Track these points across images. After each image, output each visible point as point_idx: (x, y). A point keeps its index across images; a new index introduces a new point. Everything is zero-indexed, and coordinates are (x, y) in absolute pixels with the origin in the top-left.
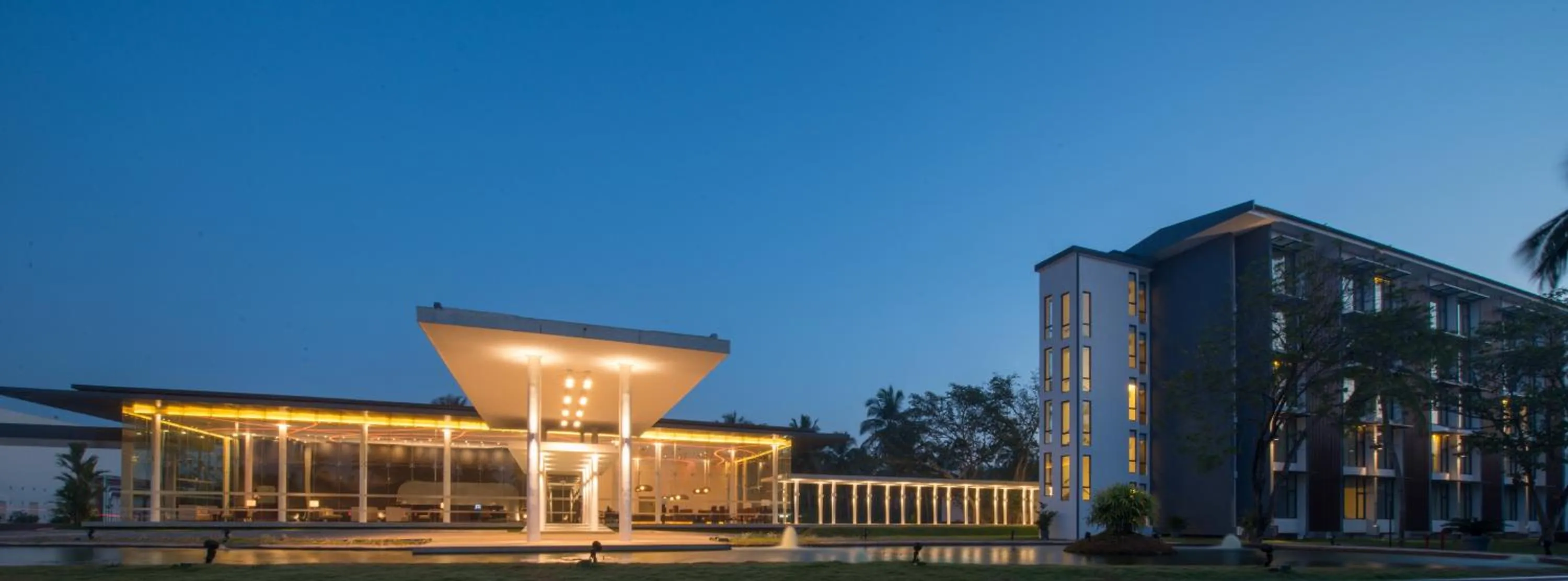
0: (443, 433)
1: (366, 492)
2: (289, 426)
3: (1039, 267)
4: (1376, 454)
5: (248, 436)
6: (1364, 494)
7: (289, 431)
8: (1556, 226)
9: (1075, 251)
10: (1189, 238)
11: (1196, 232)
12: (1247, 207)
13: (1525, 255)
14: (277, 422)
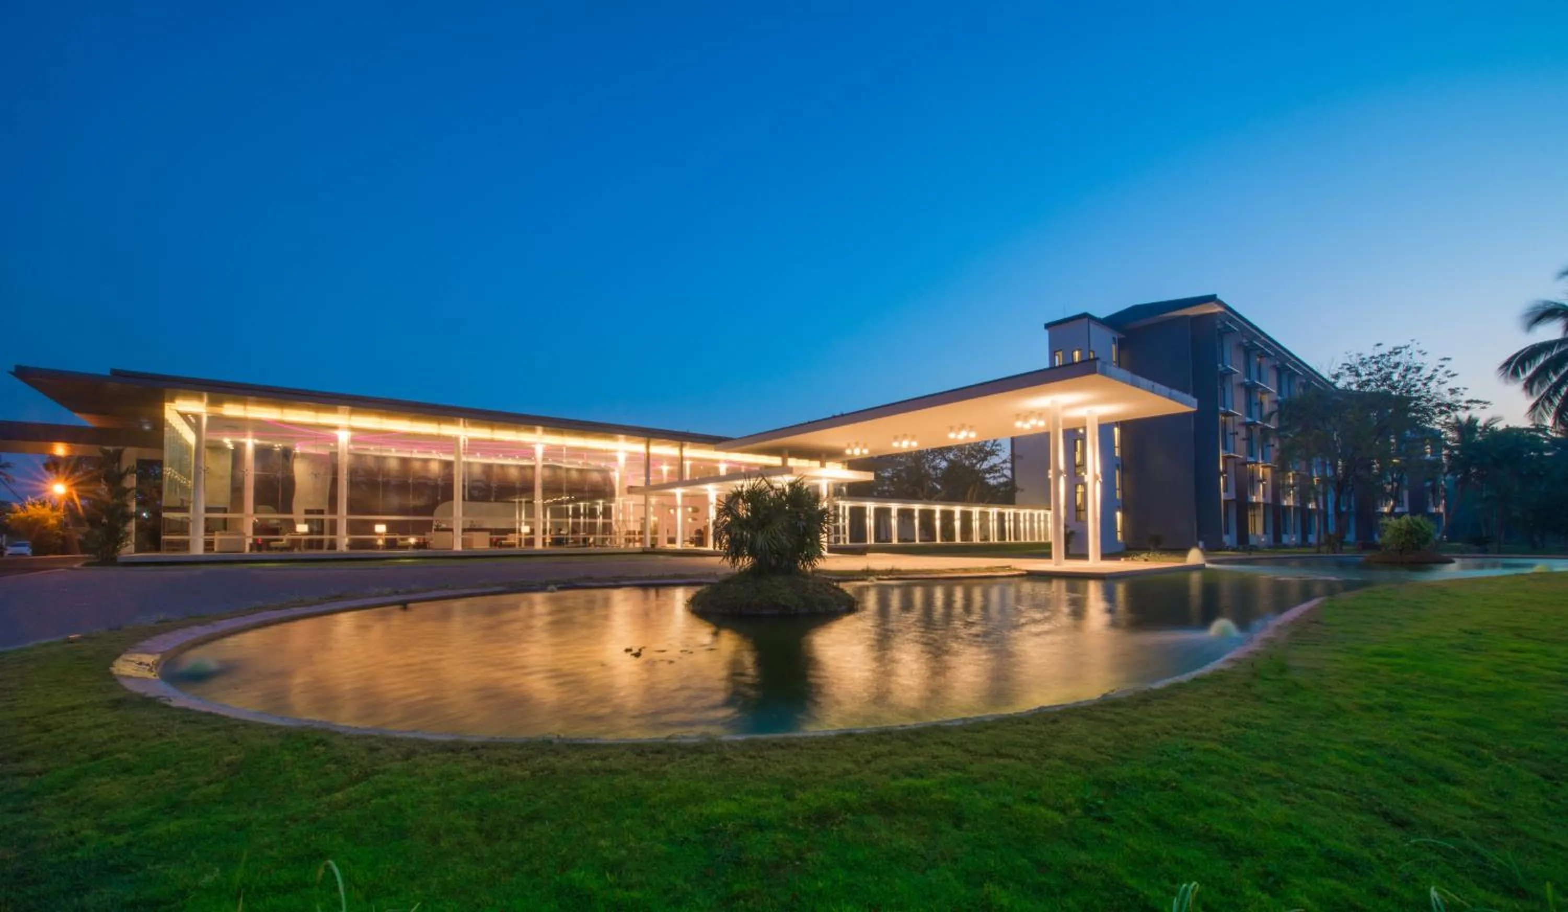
0: (533, 449)
1: (461, 514)
2: (353, 433)
3: (1047, 326)
4: (1261, 486)
5: (250, 443)
6: (1254, 515)
7: (353, 441)
8: (1521, 355)
9: (1085, 316)
10: (1160, 316)
11: (1165, 313)
12: (1211, 299)
13: (1502, 371)
14: (335, 428)
